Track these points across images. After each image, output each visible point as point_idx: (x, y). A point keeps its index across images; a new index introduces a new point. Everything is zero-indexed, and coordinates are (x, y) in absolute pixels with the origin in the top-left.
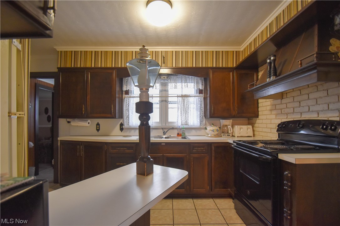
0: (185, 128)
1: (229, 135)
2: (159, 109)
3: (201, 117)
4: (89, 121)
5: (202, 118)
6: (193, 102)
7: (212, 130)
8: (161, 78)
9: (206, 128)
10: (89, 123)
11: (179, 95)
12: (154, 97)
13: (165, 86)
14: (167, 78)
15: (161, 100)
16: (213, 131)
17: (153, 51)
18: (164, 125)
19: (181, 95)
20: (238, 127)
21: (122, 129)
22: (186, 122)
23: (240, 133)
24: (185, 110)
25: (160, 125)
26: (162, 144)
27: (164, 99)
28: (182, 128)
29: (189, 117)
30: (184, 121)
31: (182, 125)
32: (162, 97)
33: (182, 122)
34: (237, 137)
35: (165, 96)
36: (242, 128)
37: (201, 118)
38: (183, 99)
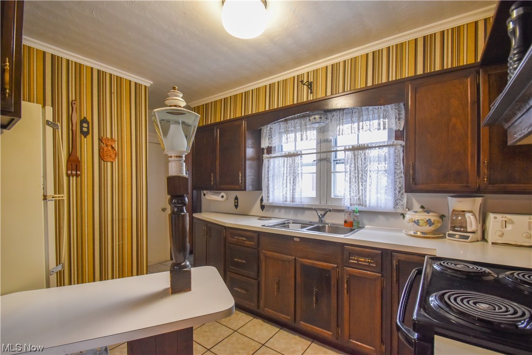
0: (360, 212)
1: (467, 237)
2: (315, 174)
3: (398, 189)
4: (223, 194)
5: (399, 192)
6: (377, 159)
7: (414, 222)
8: (310, 120)
9: (403, 215)
10: (222, 197)
11: (347, 148)
12: (303, 154)
13: (324, 132)
14: (321, 118)
15: (319, 158)
16: (417, 222)
17: (294, 77)
18: (323, 205)
19: (351, 147)
20: (495, 218)
21: (263, 207)
22: (359, 199)
23: (503, 234)
24: (359, 176)
25: (317, 203)
26: (295, 239)
27: (324, 156)
28: (354, 211)
29: (368, 189)
30: (356, 198)
31: (351, 205)
32: (320, 153)
33: (350, 199)
34: (493, 243)
35: (325, 151)
36: (512, 222)
37: (397, 193)
38: (354, 153)
